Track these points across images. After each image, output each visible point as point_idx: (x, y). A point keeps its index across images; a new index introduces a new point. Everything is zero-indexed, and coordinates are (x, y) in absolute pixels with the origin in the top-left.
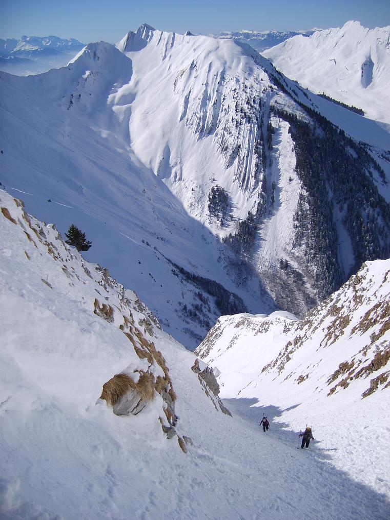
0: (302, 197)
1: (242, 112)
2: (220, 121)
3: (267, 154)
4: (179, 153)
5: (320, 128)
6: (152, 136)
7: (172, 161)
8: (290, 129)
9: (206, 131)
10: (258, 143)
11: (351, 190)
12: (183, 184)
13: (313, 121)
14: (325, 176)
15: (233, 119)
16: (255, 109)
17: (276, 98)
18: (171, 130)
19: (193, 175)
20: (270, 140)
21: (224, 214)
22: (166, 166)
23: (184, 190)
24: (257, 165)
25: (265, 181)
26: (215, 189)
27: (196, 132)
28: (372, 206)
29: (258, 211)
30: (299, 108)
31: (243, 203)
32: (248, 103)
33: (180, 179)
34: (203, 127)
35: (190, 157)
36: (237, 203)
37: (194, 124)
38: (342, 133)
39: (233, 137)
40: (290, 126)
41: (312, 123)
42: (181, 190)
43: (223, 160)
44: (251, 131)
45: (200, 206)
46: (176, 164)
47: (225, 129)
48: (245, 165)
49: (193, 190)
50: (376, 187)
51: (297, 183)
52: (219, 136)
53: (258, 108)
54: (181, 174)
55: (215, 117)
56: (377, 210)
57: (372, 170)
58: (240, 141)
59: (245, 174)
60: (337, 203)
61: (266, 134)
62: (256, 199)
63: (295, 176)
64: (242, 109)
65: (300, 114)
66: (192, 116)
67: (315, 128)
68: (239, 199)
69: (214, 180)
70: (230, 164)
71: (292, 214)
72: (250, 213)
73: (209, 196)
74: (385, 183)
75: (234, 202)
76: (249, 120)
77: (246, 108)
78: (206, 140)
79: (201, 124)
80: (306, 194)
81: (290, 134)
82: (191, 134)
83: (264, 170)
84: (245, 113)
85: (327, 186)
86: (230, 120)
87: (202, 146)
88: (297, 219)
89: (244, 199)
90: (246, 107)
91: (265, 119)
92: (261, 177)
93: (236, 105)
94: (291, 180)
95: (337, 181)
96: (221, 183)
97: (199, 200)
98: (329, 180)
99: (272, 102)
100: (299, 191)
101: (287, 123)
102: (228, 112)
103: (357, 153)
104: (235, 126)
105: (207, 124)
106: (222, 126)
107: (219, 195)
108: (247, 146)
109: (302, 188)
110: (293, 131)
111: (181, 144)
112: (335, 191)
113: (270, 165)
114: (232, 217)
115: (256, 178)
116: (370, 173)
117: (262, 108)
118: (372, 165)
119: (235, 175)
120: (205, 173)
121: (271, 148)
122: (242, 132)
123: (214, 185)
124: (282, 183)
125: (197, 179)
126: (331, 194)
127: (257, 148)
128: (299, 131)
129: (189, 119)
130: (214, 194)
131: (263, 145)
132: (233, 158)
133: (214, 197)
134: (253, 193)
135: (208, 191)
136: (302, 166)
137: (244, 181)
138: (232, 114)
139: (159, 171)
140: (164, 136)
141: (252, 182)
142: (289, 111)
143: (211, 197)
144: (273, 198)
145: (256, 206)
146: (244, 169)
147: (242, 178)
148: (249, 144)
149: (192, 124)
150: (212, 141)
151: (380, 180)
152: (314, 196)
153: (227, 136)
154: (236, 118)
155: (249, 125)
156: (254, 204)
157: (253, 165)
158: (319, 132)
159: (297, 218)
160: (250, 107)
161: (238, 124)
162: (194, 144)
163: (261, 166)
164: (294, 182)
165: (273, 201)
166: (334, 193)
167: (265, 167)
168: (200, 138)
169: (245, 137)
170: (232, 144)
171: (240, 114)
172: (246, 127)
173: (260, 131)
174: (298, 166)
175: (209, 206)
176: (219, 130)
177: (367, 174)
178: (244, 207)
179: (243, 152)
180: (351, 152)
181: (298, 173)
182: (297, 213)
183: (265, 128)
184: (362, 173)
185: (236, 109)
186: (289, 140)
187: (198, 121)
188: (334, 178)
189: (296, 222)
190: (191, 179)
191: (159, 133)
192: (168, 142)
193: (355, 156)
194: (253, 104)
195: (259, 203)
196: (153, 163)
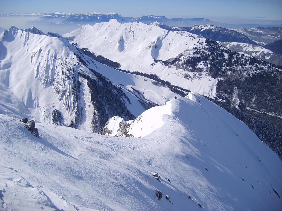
0: (95, 113)
1: (65, 75)
2: (55, 78)
3: (78, 94)
4: (36, 94)
5: (101, 81)
6: (22, 86)
7: (33, 98)
8: (88, 82)
9: (49, 83)
10: (74, 89)
11: (115, 109)
12: (39, 109)
13: (98, 78)
14: (104, 103)
15: (61, 78)
16: (72, 73)
17: (81, 68)
18: (31, 82)
19: (44, 105)
20: (79, 87)
21: (60, 122)
22: (30, 100)
23: (40, 112)
24: (74, 100)
25: (78, 107)
26: (55, 111)
27: (44, 84)
28: (125, 115)
29: (75, 120)
30: (91, 72)
31: (69, 117)
32: (68, 70)
33: (38, 107)
34: (47, 81)
35: (42, 95)
36: (66, 117)
37: (43, 80)
38: (110, 83)
39: (62, 86)
40: (87, 81)
41: (97, 79)
42: (38, 112)
43: (57, 97)
44: (70, 83)
45: (48, 119)
46: (35, 99)
47: (58, 82)
48: (68, 100)
49: (44, 112)
50: (126, 106)
51: (92, 107)
52: (55, 86)
53: (73, 73)
54: (38, 104)
55: (53, 76)
56: (127, 117)
57: (124, 98)
58: (65, 88)
59: (69, 104)
60: (110, 115)
61: (77, 85)
62: (74, 115)
63: (91, 104)
64: (65, 73)
65: (92, 76)
66: (41, 76)
67: (98, 82)
68: (66, 115)
69: (54, 106)
70: (61, 99)
71: (90, 121)
72: (72, 122)
73: (53, 114)
74: (130, 104)
75: (64, 117)
76: (69, 79)
77: (67, 73)
78: (49, 88)
79: (46, 80)
80: (96, 112)
81: (88, 85)
82: (42, 85)
83: (77, 102)
84: (67, 75)
85: (105, 108)
86: (60, 78)
87: (47, 90)
88: (93, 124)
89: (69, 115)
90: (67, 72)
91: (76, 78)
92: (76, 105)
93: (63, 71)
94: (89, 106)
95: (109, 105)
96: (57, 108)
97: (48, 117)
98: (106, 105)
99: (79, 70)
100: (93, 111)
101: (86, 80)
102: (59, 74)
103: (117, 92)
104: (62, 81)
105: (49, 80)
106: (56, 81)
107: (57, 114)
108: (69, 91)
109: (94, 109)
110: (89, 83)
111: (37, 89)
112: (109, 110)
113: (80, 99)
114: (64, 124)
115: (73, 105)
116: (123, 100)
117: (75, 72)
118: (124, 96)
119: (64, 104)
120: (49, 103)
121: (79, 91)
122: (66, 84)
123: (54, 109)
124: (86, 108)
125: (46, 106)
126: (107, 111)
127: (73, 91)
128: (92, 84)
129: (40, 77)
130: (55, 113)
131: (76, 90)
132: (62, 96)
133: (55, 115)
134: (73, 113)
135: (52, 112)
136: (94, 100)
137: (68, 107)
138: (61, 75)
139: (27, 103)
140: (28, 85)
141: (72, 107)
142: (87, 74)
143: (53, 115)
144: (82, 114)
145: (75, 118)
146: (68, 102)
147: (67, 105)
148: (69, 90)
149: (42, 80)
150: (52, 88)
151: (128, 102)
152: (100, 113)
153: (59, 86)
154: (63, 77)
155: (69, 81)
156: (74, 118)
157: (72, 100)
158: (100, 83)
159: (93, 123)
160: (69, 72)
161: (64, 81)
162: (43, 89)
163: (76, 100)
164: (91, 107)
165: (82, 116)
166: (109, 111)
167: (77, 100)
168: (46, 87)
169: (68, 86)
170: (62, 89)
171: (64, 75)
172: (67, 82)
173: (74, 84)
174: (92, 99)
175: (53, 119)
176: (55, 82)
177: (122, 101)
178: (69, 119)
179: (67, 94)
180: (115, 91)
181: (92, 103)
182: (93, 121)
183: (76, 82)
184: (120, 101)
185: (63, 73)
186: (87, 88)
187: (44, 78)
188: (108, 104)
189: (93, 125)
190: (43, 106)
191: (25, 84)
192: (30, 88)
193: (117, 93)
194: (70, 71)
195: (76, 117)
196: (24, 99)
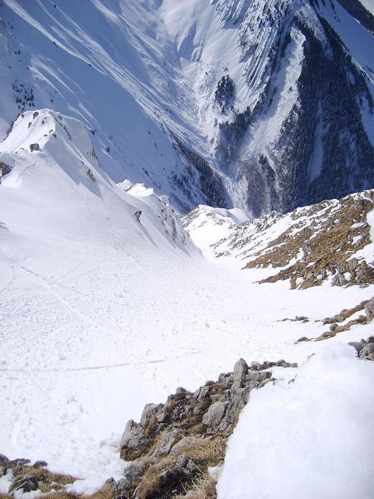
0: (295, 107)
1: (268, 14)
2: (247, 16)
3: (278, 59)
4: (203, 36)
5: (332, 49)
6: (183, 12)
7: (196, 41)
8: (305, 43)
9: (233, 21)
10: (273, 48)
11: (338, 113)
12: (199, 64)
13: (327, 40)
14: (320, 95)
15: (258, 18)
16: (281, 14)
17: (303, 9)
18: (202, 11)
19: (210, 60)
20: (284, 47)
21: (227, 102)
22: (189, 43)
23: (199, 71)
24: (266, 68)
25: (269, 84)
26: (226, 79)
27: (223, 20)
28: (351, 131)
29: (256, 107)
30: (320, 25)
31: (245, 98)
32: (276, 6)
33: (198, 60)
34: (231, 16)
35: (212, 42)
36: (240, 96)
37: (224, 11)
38: (349, 58)
39: (254, 35)
40: (305, 40)
41: (326, 42)
42: (196, 70)
43: (239, 53)
44: (270, 34)
45: (208, 90)
46: (198, 45)
47: (249, 25)
48: (256, 64)
49: (206, 73)
50: (360, 116)
51: (295, 94)
52: (242, 30)
53: (283, 14)
54: (200, 56)
55: (244, 10)
56: (354, 136)
57: (364, 98)
58: (259, 41)
59: (254, 73)
60: (323, 121)
61: (282, 41)
62: (257, 97)
63: (295, 88)
64: (269, 10)
65: (318, 32)
66: (224, 3)
67: (326, 48)
68: (243, 93)
69: (226, 69)
70: (243, 60)
71: (282, 120)
72: (248, 108)
73: (219, 83)
74: (371, 112)
75: (238, 95)
76: (272, 24)
77: (273, 11)
78: (230, 30)
79: (230, 13)
80: (299, 105)
81: (303, 48)
82: (218, 21)
83: (271, 74)
84: (271, 16)
85: (319, 103)
86: (256, 18)
87: (225, 35)
88: (285, 126)
89: (247, 94)
90: (273, 9)
91: (286, 27)
92: (267, 79)
93: (265, 5)
94: (291, 89)
95: (329, 101)
96: (232, 74)
97: (209, 85)
98: (322, 99)
99: (297, 13)
100: (294, 101)
101: (304, 36)
102: (257, 9)
103: (355, 81)
104: (258, 25)
105: (235, 15)
106: (247, 21)
107: (227, 85)
108: (263, 47)
109: (298, 99)
110: (307, 45)
111: (207, 27)
112: (324, 109)
113: (278, 71)
114: (232, 108)
115: (262, 79)
116: (361, 101)
117: (287, 15)
118: (365, 94)
119: (246, 70)
120: (221, 60)
121: (283, 55)
122: (262, 34)
123: (225, 74)
124: (284, 93)
125: (212, 64)
126: (320, 112)
127: (271, 52)
128: (312, 47)
129: (221, 4)
130: (224, 82)
131: (277, 51)
132: (248, 54)
133: (223, 85)
134: (256, 92)
135: (219, 78)
136: (303, 81)
137: (251, 79)
138: (259, 12)
139: (182, 47)
140: (194, 15)
141: (258, 81)
142: (310, 25)
143: (220, 85)
144: (271, 100)
145: (256, 103)
146: (254, 68)
147: (251, 75)
148: (265, 46)
149: (222, 11)
150: (235, 34)
151: (367, 108)
152: (305, 110)
153: (249, 32)
154: (261, 17)
155: (271, 28)
156: (254, 102)
157: (263, 67)
158: (329, 53)
159: (285, 124)
160: (276, 11)
161: (262, 25)
162: (218, 31)
163: (270, 69)
164: (293, 93)
165: (271, 103)
166: (323, 112)
167: (273, 70)
168: (225, 27)
169: (264, 38)
170: (252, 41)
171: (266, 15)
172: (267, 29)
173: (278, 37)
174: (300, 79)
175: (216, 92)
176: (244, 24)
177: (358, 102)
178: (244, 102)
179: (259, 52)
180: (351, 78)
181: (298, 85)
182: (287, 120)
183: (283, 35)
184: (353, 100)
185: (264, 10)
186: (300, 53)
187: (228, 9)
188: (328, 98)
189: (284, 128)
190: (208, 63)
191: (190, 11)
192: (196, 21)
193: (353, 82)
194: (280, 9)
195: (258, 102)
196: (178, 38)
